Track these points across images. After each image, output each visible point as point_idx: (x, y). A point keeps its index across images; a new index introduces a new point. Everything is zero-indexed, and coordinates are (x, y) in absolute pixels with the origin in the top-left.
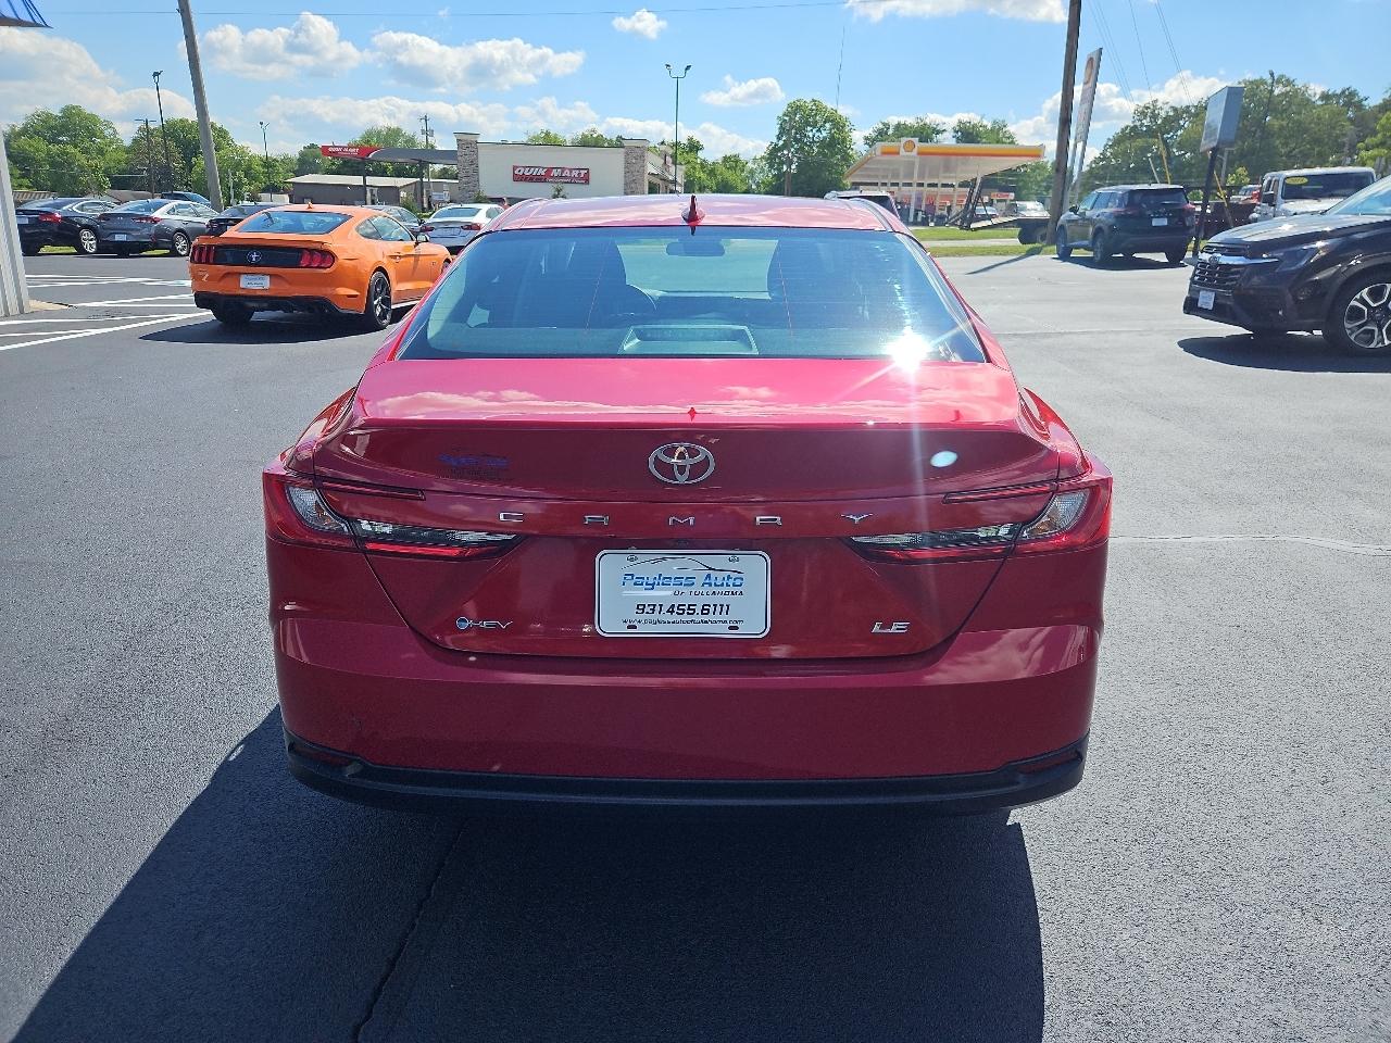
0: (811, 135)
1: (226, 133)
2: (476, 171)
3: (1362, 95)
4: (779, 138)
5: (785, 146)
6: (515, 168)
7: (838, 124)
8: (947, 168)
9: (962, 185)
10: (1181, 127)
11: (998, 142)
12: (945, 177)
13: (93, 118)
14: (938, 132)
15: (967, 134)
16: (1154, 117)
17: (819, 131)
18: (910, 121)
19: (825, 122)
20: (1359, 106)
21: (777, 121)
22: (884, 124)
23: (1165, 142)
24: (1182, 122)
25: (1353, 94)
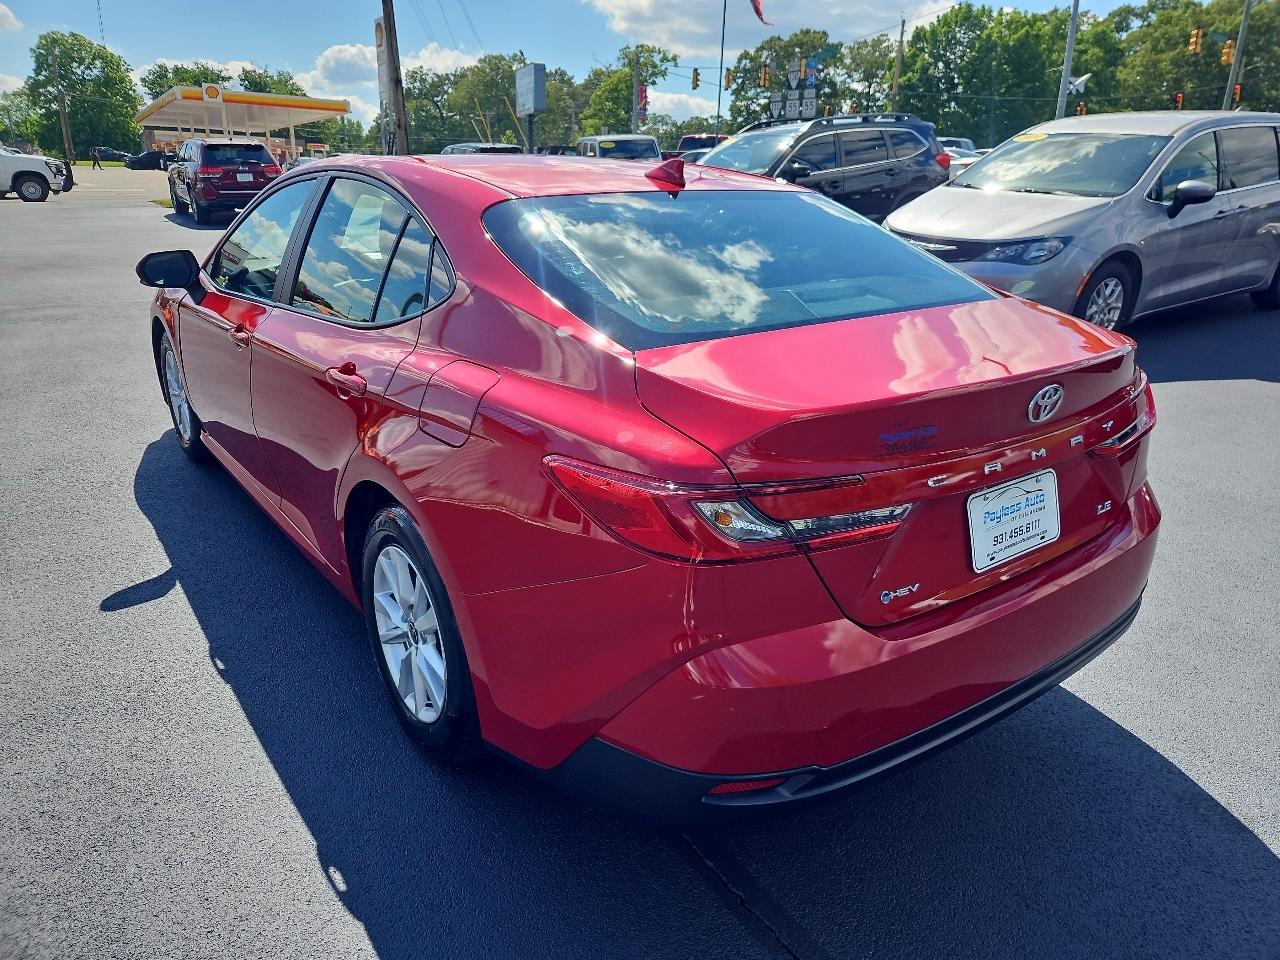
0: (79, 72)
3: (570, 74)
4: (38, 73)
5: (48, 81)
7: (110, 62)
8: (252, 118)
9: (274, 134)
10: (446, 92)
11: (291, 94)
12: (251, 126)
14: (225, 79)
15: (254, 83)
16: (423, 81)
17: (88, 68)
18: (189, 65)
19: (94, 59)
20: (569, 83)
21: (30, 54)
22: (160, 67)
23: (436, 103)
24: (445, 88)
25: (563, 74)
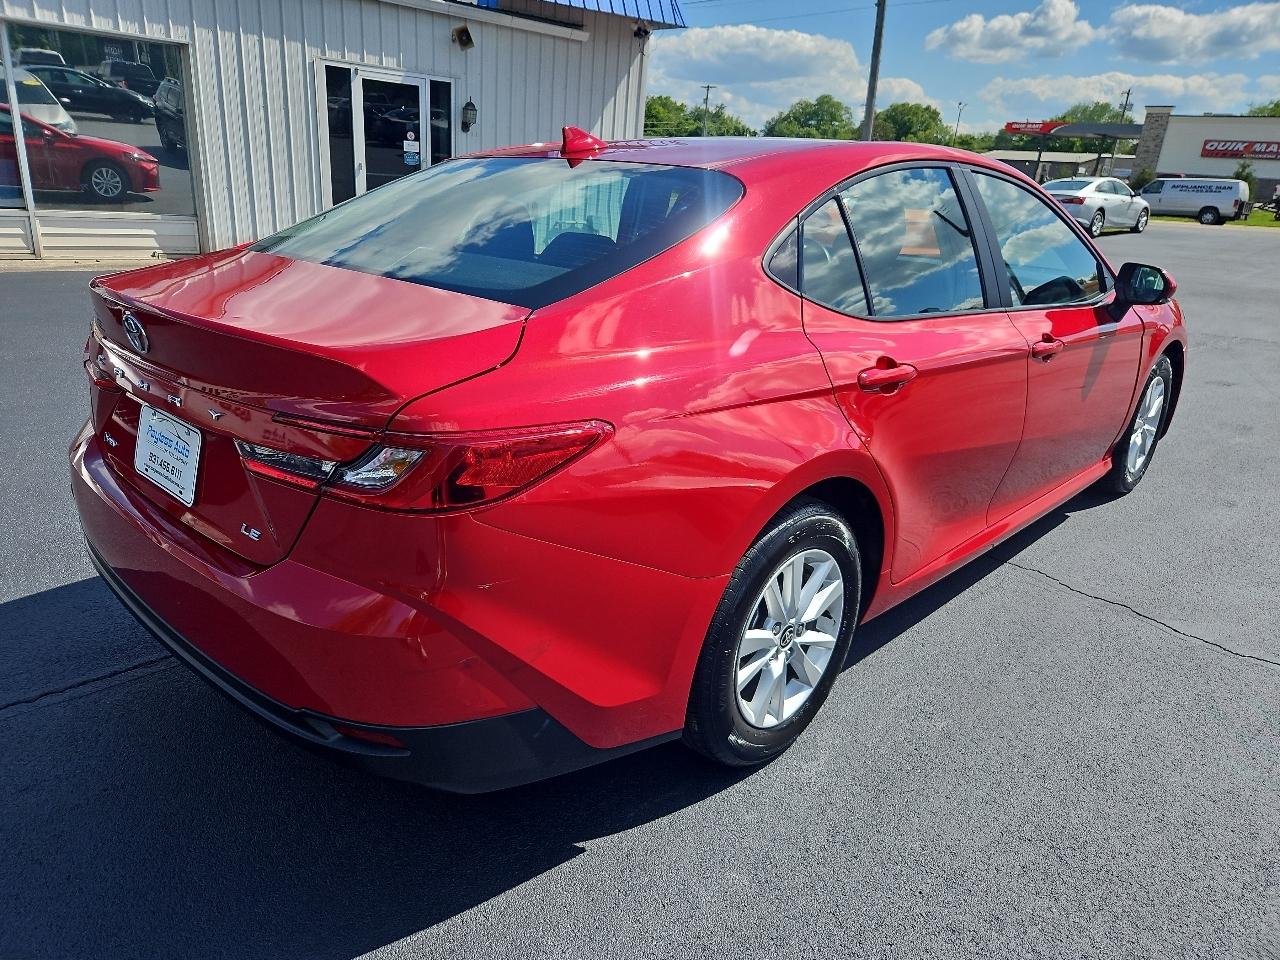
1: (938, 114)
2: (1159, 146)
6: (1206, 142)
13: (838, 106)
